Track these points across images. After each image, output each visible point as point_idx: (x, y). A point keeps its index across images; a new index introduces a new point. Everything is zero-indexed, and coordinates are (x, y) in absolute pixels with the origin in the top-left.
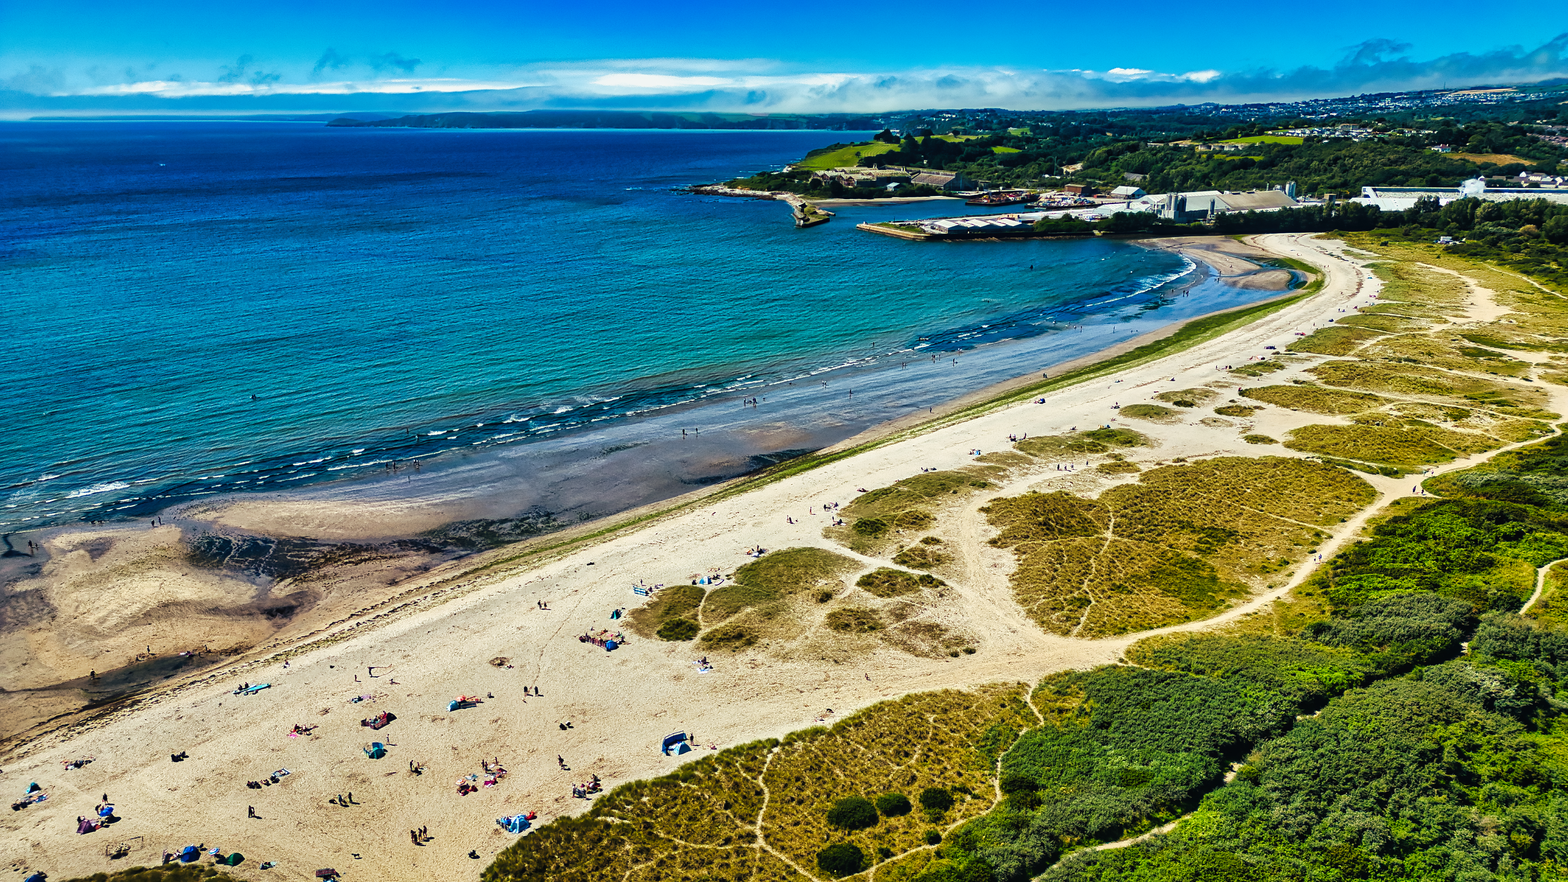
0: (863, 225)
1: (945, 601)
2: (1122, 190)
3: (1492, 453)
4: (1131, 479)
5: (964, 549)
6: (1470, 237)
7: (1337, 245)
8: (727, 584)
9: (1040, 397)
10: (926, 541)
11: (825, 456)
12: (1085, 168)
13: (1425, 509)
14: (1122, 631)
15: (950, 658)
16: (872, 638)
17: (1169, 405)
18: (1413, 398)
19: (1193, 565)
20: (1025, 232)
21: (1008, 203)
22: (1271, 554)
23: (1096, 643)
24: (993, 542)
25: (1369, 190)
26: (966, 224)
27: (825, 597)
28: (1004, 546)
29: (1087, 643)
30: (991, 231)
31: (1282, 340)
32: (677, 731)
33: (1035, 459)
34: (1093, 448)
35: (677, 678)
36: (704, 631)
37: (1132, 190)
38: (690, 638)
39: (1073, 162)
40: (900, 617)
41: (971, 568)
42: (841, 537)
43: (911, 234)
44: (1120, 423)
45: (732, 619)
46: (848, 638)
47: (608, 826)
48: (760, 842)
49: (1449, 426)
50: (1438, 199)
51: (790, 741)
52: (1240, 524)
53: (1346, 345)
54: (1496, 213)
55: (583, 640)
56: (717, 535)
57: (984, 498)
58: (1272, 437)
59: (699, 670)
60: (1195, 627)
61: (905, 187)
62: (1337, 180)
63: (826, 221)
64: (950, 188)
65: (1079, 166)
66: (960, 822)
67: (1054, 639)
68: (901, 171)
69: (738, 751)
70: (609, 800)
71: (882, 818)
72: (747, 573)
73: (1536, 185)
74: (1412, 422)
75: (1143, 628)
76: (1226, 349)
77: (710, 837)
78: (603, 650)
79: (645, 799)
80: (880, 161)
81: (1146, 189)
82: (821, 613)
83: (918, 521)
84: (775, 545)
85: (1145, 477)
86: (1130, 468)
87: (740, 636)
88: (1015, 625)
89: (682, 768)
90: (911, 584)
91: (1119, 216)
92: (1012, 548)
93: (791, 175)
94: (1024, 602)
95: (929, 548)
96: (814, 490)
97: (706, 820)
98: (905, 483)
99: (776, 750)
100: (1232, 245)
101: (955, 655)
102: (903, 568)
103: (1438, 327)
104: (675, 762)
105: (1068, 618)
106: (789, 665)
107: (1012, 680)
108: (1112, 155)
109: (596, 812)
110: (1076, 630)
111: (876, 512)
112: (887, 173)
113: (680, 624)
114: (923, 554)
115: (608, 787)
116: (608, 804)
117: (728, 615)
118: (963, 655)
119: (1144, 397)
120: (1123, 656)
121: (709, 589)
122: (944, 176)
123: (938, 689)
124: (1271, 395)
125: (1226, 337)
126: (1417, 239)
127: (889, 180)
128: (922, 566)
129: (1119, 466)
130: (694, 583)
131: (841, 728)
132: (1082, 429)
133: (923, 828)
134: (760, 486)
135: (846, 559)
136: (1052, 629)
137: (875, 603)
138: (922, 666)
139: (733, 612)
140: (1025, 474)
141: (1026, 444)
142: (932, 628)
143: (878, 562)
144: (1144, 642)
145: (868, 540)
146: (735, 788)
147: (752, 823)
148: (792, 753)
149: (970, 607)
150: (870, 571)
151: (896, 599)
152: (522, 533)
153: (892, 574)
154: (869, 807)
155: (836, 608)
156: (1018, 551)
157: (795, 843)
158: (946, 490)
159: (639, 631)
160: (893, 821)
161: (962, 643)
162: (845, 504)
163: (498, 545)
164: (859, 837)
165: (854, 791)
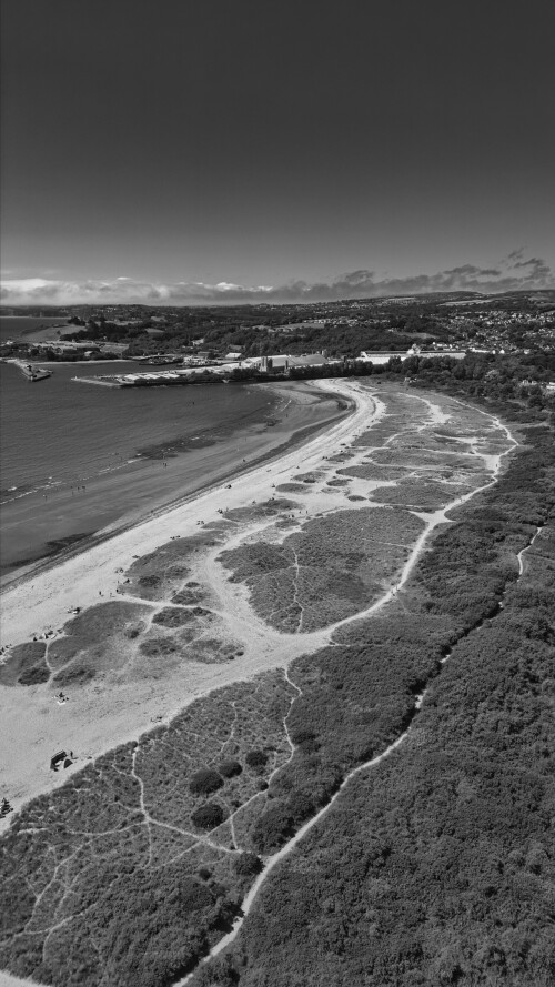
0: (76, 379)
1: (214, 623)
2: (231, 355)
3: (471, 495)
4: (297, 529)
5: (214, 586)
6: (419, 377)
7: (355, 384)
8: (60, 636)
9: (227, 484)
10: (189, 585)
11: (101, 536)
12: (206, 342)
13: (452, 529)
14: (324, 625)
15: (229, 661)
16: (175, 657)
17: (302, 483)
18: (422, 468)
19: (348, 578)
20: (182, 382)
21: (165, 364)
22: (386, 565)
23: (312, 635)
24: (231, 580)
25: (364, 353)
26: (144, 377)
27: (134, 634)
28: (238, 581)
29: (307, 636)
30: (162, 382)
31: (348, 439)
32: (58, 751)
33: (239, 523)
34: (270, 513)
35: (45, 711)
36: (54, 673)
37: (238, 355)
38: (44, 681)
39: (197, 338)
40: (189, 639)
41: (223, 599)
42: (132, 591)
43: (110, 385)
44: (280, 496)
45: (72, 661)
46: (158, 659)
47: (30, 836)
48: (148, 819)
49: (445, 481)
50: (399, 358)
51: (145, 739)
52: (364, 549)
53: (380, 441)
54: (429, 364)
56: (40, 602)
57: (216, 552)
58: (363, 496)
59: (60, 704)
60: (362, 615)
61: (96, 354)
62: (346, 348)
63: (48, 376)
64: (127, 355)
65: (202, 341)
66: (276, 771)
67: (287, 637)
68: (93, 344)
69: (110, 756)
70: (23, 816)
71: (226, 781)
72: (72, 626)
73: (441, 349)
74: (427, 481)
75: (336, 620)
76: (320, 447)
77: (110, 825)
79: (51, 809)
80: (78, 337)
81: (246, 355)
82: (134, 647)
83: (180, 573)
84: (87, 603)
85: (305, 527)
86: (294, 523)
87: (82, 672)
88: (262, 632)
89: (72, 778)
90: (189, 616)
91: (236, 371)
92: (245, 581)
93: (15, 347)
94: (262, 615)
95: (193, 590)
96: (101, 561)
97: (104, 812)
98: (163, 548)
99: (137, 749)
100: (301, 386)
101: (232, 658)
102: (180, 606)
103: (421, 428)
104: (63, 776)
105: (292, 622)
106: (123, 687)
107: (273, 667)
108: (221, 335)
109: (16, 828)
110: (299, 629)
111: (150, 570)
112: (83, 345)
113: (34, 671)
114: (190, 594)
115: (17, 806)
116: (23, 819)
117: (68, 658)
118: (236, 658)
119: (286, 479)
120: (330, 640)
121: (48, 642)
122: (121, 347)
123: (229, 683)
124: (352, 471)
125: (317, 440)
126: (394, 380)
127: (85, 349)
128: (191, 602)
129: (287, 523)
130: (35, 640)
131: (176, 724)
132: (258, 501)
133: (254, 781)
134: (60, 563)
135: (139, 605)
136: (283, 630)
137: (168, 632)
138: (215, 668)
139: (73, 654)
140: (235, 534)
141: (229, 514)
142: (213, 644)
143: (162, 605)
144: (339, 629)
145: (151, 590)
146: (117, 783)
147: (138, 806)
148: (149, 749)
149: (230, 625)
150: (158, 611)
151: (182, 627)
153: (174, 610)
154: (214, 774)
155: (144, 640)
156: (248, 583)
157: (173, 814)
158: (191, 549)
159: (4, 682)
160: (233, 781)
161: (233, 649)
162: (126, 567)
164: (215, 797)
165: (201, 766)
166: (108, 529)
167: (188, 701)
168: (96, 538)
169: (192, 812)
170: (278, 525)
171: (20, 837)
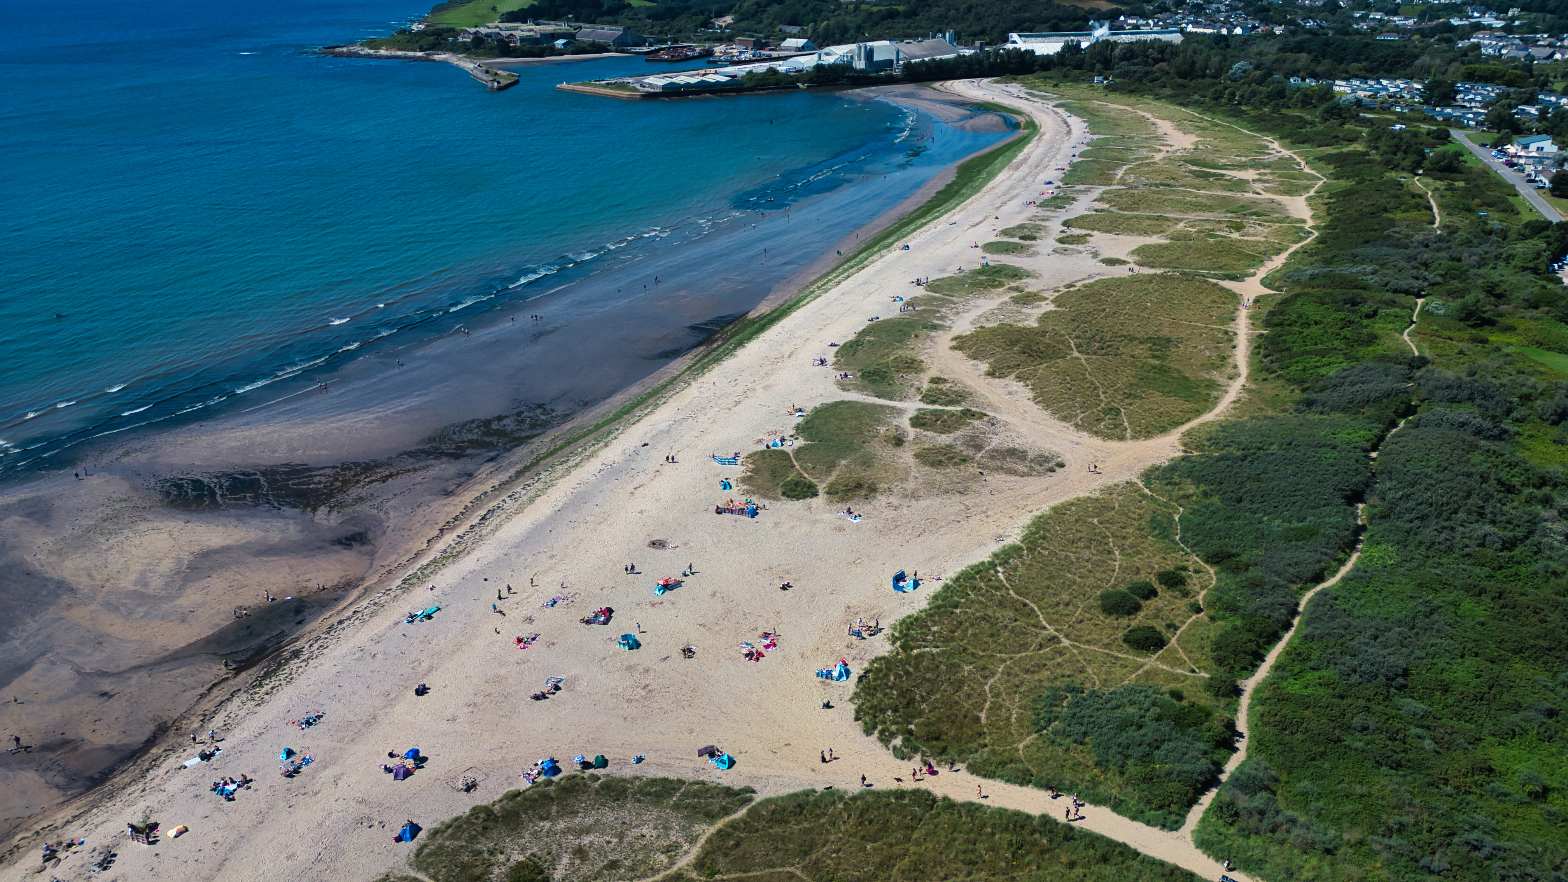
0: (564, 85)
1: (999, 428)
2: (791, 43)
3: (1284, 255)
4: (1048, 306)
5: (970, 383)
6: (1115, 76)
7: (1015, 88)
8: (799, 443)
9: (901, 243)
10: (934, 381)
11: (761, 318)
12: (737, 21)
13: (1285, 302)
14: (1163, 430)
15: (1050, 474)
16: (971, 468)
17: (1016, 240)
18: (1192, 216)
19: (1162, 370)
21: (688, 59)
22: (1208, 353)
23: (1153, 442)
24: (991, 374)
25: (1015, 36)
26: (675, 80)
27: (899, 441)
28: (1002, 376)
29: (1145, 443)
30: (703, 87)
31: (1052, 175)
32: (893, 571)
33: (955, 299)
34: (993, 284)
36: (821, 488)
37: (801, 42)
38: (815, 495)
39: (720, 15)
40: (979, 448)
41: (993, 399)
42: (860, 389)
43: (625, 94)
44: (992, 260)
45: (837, 472)
46: (950, 471)
47: (931, 655)
49: (1235, 235)
51: (1002, 559)
52: (1165, 332)
53: (1105, 177)
55: (719, 511)
56: (738, 403)
57: (944, 338)
58: (1123, 258)
60: (1208, 417)
61: (574, 44)
62: (976, 28)
63: (516, 82)
64: (621, 44)
65: (729, 19)
66: (1203, 593)
67: (1116, 445)
68: (563, 27)
69: (968, 576)
70: (903, 636)
71: (1143, 602)
72: (805, 431)
73: (1136, 27)
74: (1211, 236)
75: (1177, 424)
76: (1012, 188)
78: (746, 519)
82: (907, 457)
83: (911, 365)
84: (806, 403)
85: (1057, 303)
86: (1037, 297)
87: (859, 486)
88: (1076, 439)
90: (958, 419)
92: (1013, 376)
93: (432, 34)
94: (1064, 419)
95: (943, 387)
96: (786, 349)
97: (1007, 633)
99: (999, 569)
100: (927, 92)
101: (1052, 470)
102: (937, 407)
103: (1158, 157)
104: (919, 597)
105: (1115, 426)
106: (923, 503)
107: (1119, 480)
110: (1129, 434)
111: (867, 362)
112: (549, 28)
113: (795, 484)
114: (942, 392)
116: (904, 639)
117: (829, 469)
118: (1057, 469)
119: (988, 233)
120: (1182, 448)
121: (788, 449)
122: (607, 32)
123: (1068, 498)
124: (1087, 223)
125: (1000, 177)
126: (1076, 80)
128: (951, 403)
129: (1027, 297)
130: (768, 447)
131: (1031, 542)
132: (966, 268)
133: (1182, 604)
134: (729, 353)
135: (881, 406)
136: (1107, 437)
137: (944, 439)
138: (1034, 484)
139: (831, 466)
140: (958, 313)
141: (933, 286)
142: (1012, 452)
143: (912, 406)
144: (1188, 434)
145: (883, 387)
146: (1001, 604)
147: (1044, 628)
148: (1015, 569)
149: (1023, 430)
150: (912, 413)
151: (958, 433)
152: (533, 426)
153: (934, 412)
154: (1124, 596)
155: (916, 449)
156: (1019, 378)
157: (1095, 636)
158: (907, 335)
159: (764, 496)
160: (1152, 604)
161: (1047, 460)
162: (830, 359)
163: (520, 441)
164: (1139, 620)
165: (1099, 587)
166: (764, 308)
167: (1027, 519)
168: (753, 322)
169: (1120, 634)
170: (1016, 300)
171: (921, 656)
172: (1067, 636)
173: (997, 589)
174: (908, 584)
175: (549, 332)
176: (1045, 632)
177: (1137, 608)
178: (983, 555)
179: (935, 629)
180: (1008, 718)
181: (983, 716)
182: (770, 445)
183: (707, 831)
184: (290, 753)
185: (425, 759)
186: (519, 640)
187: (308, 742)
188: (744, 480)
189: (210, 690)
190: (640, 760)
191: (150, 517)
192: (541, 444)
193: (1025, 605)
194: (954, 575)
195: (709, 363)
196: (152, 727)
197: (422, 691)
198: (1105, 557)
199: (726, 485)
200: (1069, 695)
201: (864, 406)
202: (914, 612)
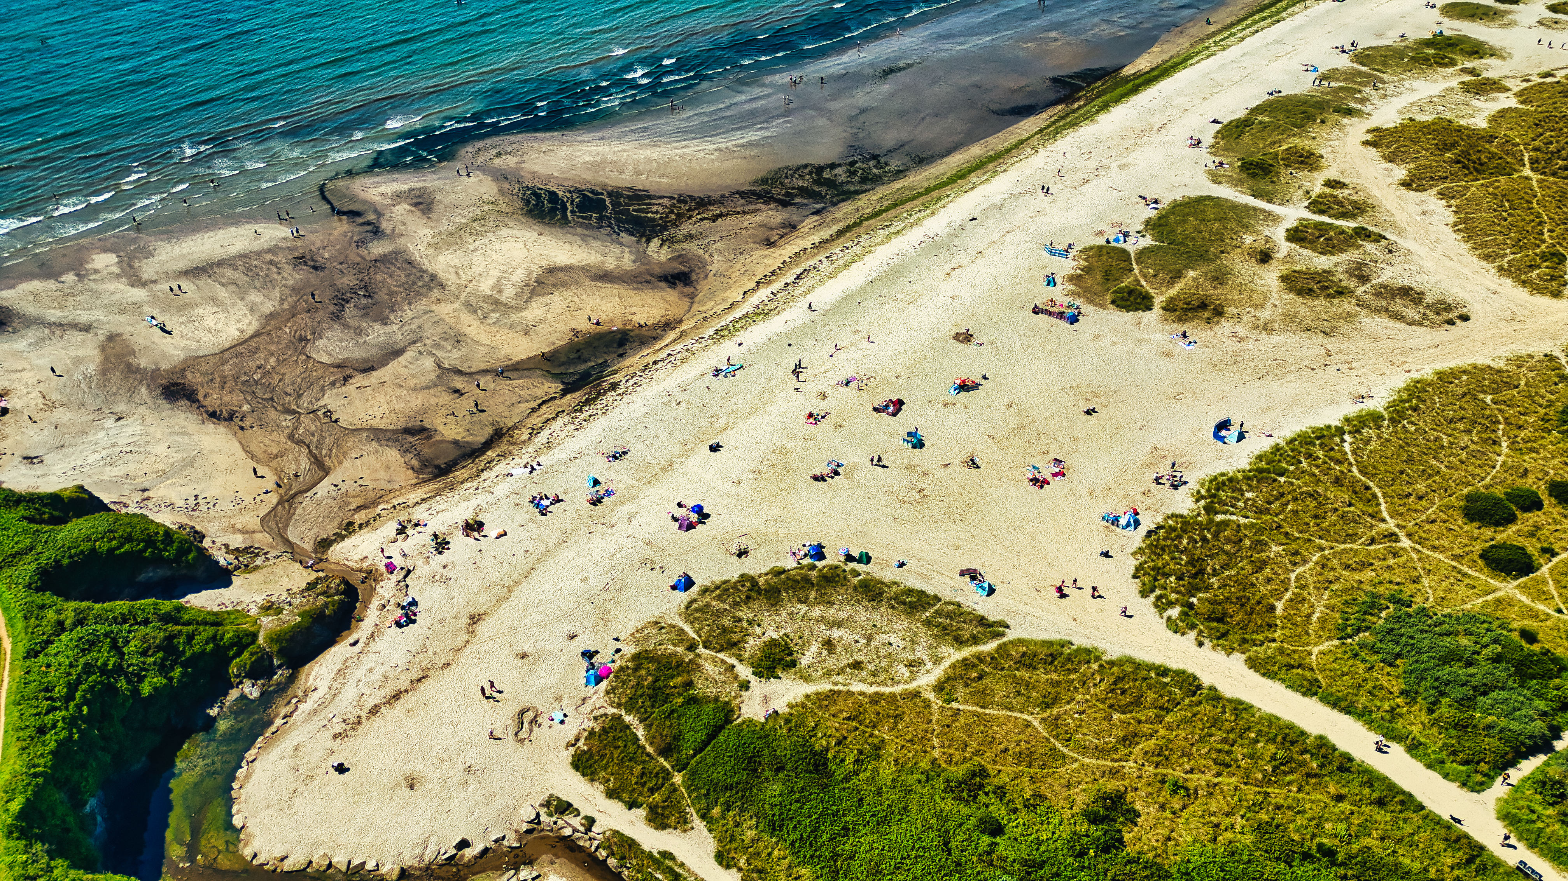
1: (1396, 258)
4: (1507, 101)
5: (1375, 192)
8: (1145, 242)
10: (1330, 184)
11: (1136, 76)
15: (1446, 326)
16: (1347, 305)
24: (1406, 184)
27: (1265, 257)
28: (1420, 189)
33: (1385, 77)
34: (1444, 62)
36: (1159, 300)
38: (1149, 308)
40: (1364, 279)
41: (1400, 218)
42: (1235, 183)
45: (1181, 284)
46: (1319, 304)
47: (1237, 526)
51: (1354, 425)
55: (1036, 311)
56: (1086, 181)
57: (1359, 128)
59: (1181, 343)
67: (1544, 302)
69: (1306, 439)
70: (1210, 495)
71: (1520, 514)
72: (1159, 228)
78: (1064, 325)
82: (1271, 276)
83: (1307, 160)
84: (1165, 193)
85: (1524, 96)
86: (1498, 86)
87: (1203, 306)
88: (1493, 287)
89: (1256, 459)
90: (1348, 239)
92: (1435, 190)
94: (1487, 257)
95: (1341, 193)
96: (1158, 120)
97: (1333, 517)
98: (1260, 110)
99: (1347, 438)
101: (1451, 323)
102: (1325, 219)
104: (1240, 453)
105: (1553, 278)
106: (1275, 339)
111: (1251, 149)
113: (1128, 291)
114: (1337, 201)
115: (1193, 480)
116: (1211, 500)
117: (1173, 280)
118: (1458, 322)
121: (1130, 248)
128: (1344, 215)
129: (1483, 85)
130: (1108, 242)
131: (1398, 412)
132: (1414, 35)
134: (1089, 117)
135: (1255, 209)
136: (1538, 290)
137: (1323, 262)
138: (1423, 336)
139: (1177, 276)
140: (1385, 96)
141: (1363, 57)
142: (1405, 292)
143: (1294, 213)
145: (1263, 185)
146: (1337, 482)
147: (1383, 520)
148: (1367, 442)
149: (1428, 264)
150: (1291, 223)
151: (1343, 257)
152: (864, 180)
153: (1318, 226)
154: (1497, 502)
155: (1284, 269)
156: (1442, 195)
157: (1445, 543)
158: (1311, 118)
159: (1090, 301)
160: (1533, 517)
161: (1448, 308)
162: (1208, 139)
163: (848, 195)
164: (1508, 534)
165: (1468, 484)
166: (1143, 63)
167: (1400, 381)
168: (1126, 80)
169: (1478, 547)
170: (1466, 88)
171: (1225, 524)
172: (1409, 536)
173: (1338, 462)
174: (1231, 435)
175: (900, 69)
176: (1383, 526)
177: (1511, 519)
178: (1332, 417)
179: (1249, 495)
180: (1309, 616)
181: (1280, 606)
182: (1111, 240)
183: (953, 655)
184: (596, 482)
185: (707, 516)
186: (810, 415)
187: (612, 475)
188: (1072, 279)
189: (540, 405)
190: (901, 565)
191: (511, 224)
192: (868, 201)
193: (1368, 488)
194: (1290, 435)
195: (1064, 128)
196: (490, 430)
197: (715, 448)
198: (1486, 448)
199: (1051, 281)
200: (1391, 606)
201: (1234, 207)
202: (1230, 470)
